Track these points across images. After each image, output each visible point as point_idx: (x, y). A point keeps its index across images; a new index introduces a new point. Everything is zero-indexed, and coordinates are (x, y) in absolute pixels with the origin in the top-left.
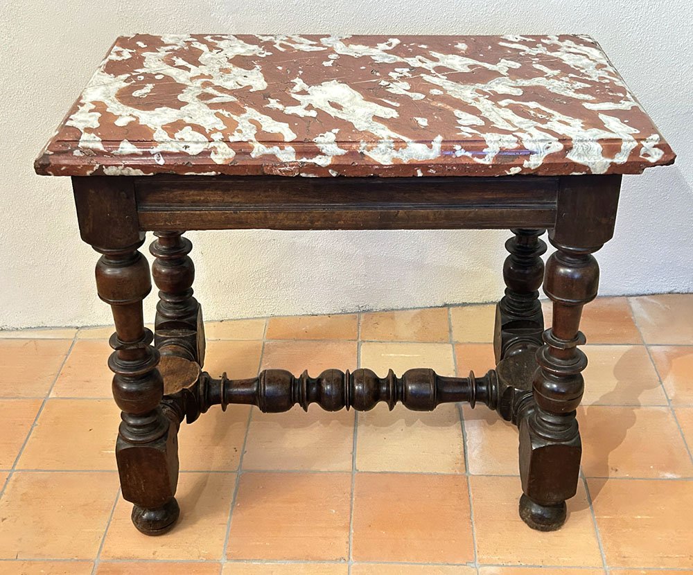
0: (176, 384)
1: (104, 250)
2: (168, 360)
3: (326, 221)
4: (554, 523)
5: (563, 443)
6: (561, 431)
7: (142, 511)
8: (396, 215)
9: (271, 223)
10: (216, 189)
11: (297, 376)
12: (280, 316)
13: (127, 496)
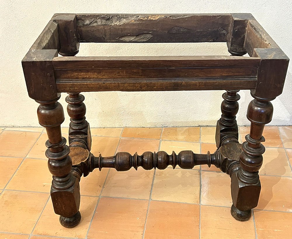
0: (78, 160)
1: (41, 102)
2: (75, 148)
3: (148, 87)
4: (247, 218)
5: (253, 185)
6: (252, 179)
7: (64, 218)
8: (181, 84)
9: (121, 88)
10: (94, 72)
11: (133, 155)
12: (129, 127)
13: (57, 212)
